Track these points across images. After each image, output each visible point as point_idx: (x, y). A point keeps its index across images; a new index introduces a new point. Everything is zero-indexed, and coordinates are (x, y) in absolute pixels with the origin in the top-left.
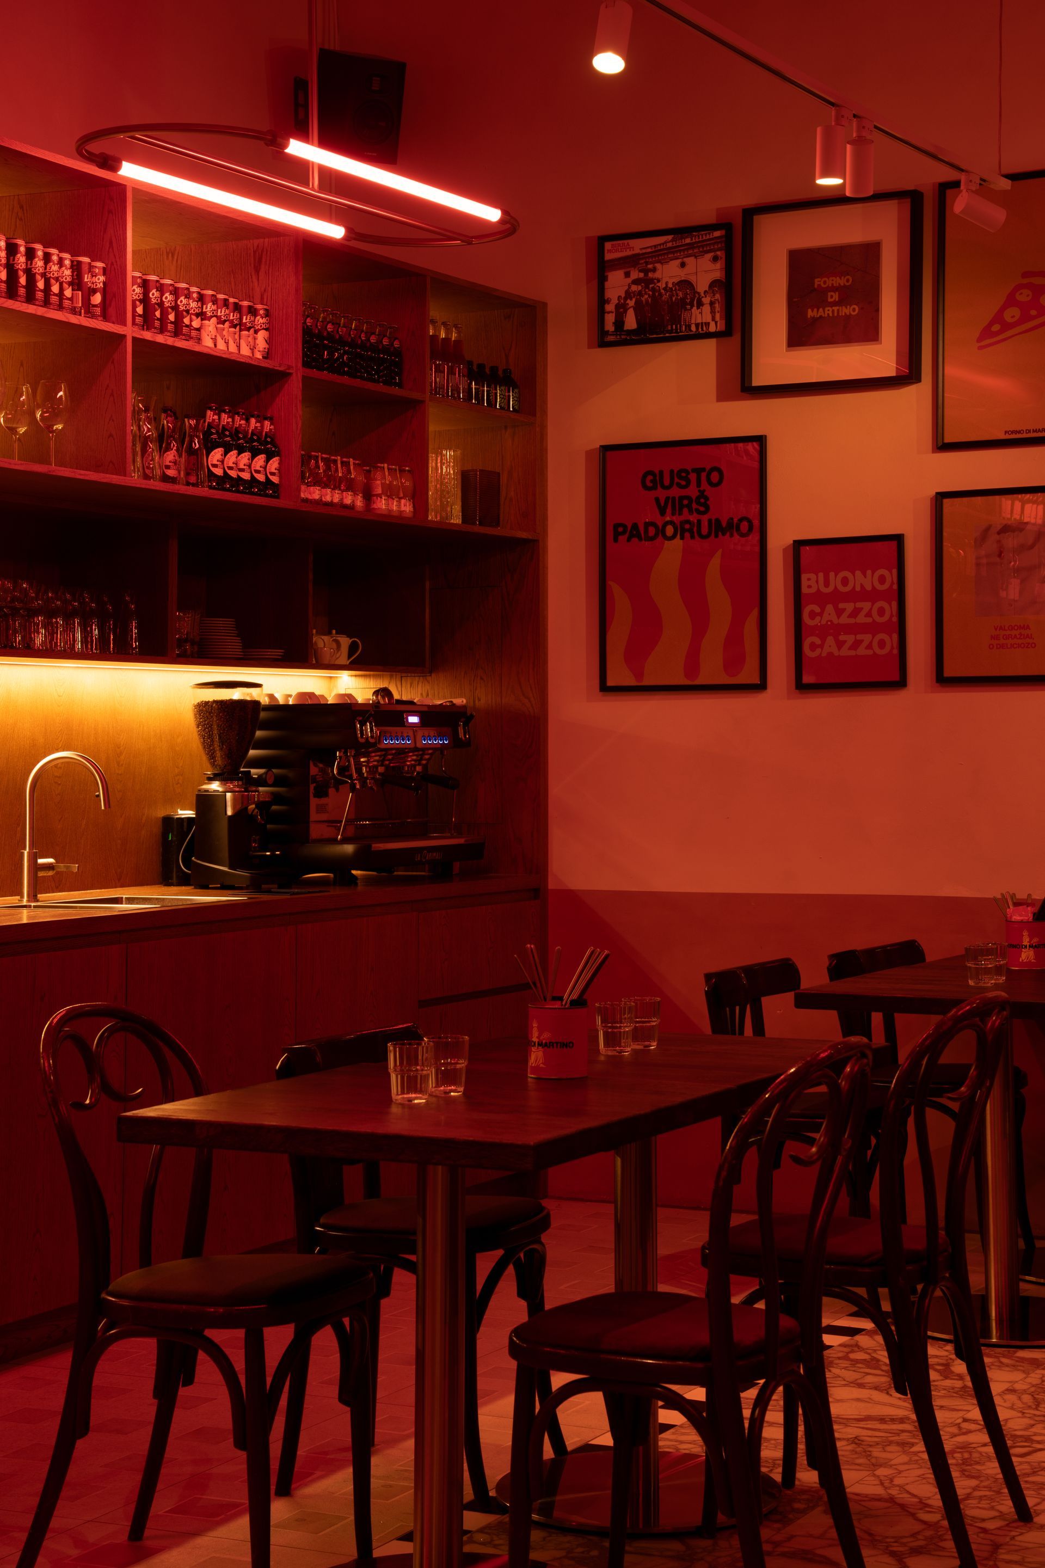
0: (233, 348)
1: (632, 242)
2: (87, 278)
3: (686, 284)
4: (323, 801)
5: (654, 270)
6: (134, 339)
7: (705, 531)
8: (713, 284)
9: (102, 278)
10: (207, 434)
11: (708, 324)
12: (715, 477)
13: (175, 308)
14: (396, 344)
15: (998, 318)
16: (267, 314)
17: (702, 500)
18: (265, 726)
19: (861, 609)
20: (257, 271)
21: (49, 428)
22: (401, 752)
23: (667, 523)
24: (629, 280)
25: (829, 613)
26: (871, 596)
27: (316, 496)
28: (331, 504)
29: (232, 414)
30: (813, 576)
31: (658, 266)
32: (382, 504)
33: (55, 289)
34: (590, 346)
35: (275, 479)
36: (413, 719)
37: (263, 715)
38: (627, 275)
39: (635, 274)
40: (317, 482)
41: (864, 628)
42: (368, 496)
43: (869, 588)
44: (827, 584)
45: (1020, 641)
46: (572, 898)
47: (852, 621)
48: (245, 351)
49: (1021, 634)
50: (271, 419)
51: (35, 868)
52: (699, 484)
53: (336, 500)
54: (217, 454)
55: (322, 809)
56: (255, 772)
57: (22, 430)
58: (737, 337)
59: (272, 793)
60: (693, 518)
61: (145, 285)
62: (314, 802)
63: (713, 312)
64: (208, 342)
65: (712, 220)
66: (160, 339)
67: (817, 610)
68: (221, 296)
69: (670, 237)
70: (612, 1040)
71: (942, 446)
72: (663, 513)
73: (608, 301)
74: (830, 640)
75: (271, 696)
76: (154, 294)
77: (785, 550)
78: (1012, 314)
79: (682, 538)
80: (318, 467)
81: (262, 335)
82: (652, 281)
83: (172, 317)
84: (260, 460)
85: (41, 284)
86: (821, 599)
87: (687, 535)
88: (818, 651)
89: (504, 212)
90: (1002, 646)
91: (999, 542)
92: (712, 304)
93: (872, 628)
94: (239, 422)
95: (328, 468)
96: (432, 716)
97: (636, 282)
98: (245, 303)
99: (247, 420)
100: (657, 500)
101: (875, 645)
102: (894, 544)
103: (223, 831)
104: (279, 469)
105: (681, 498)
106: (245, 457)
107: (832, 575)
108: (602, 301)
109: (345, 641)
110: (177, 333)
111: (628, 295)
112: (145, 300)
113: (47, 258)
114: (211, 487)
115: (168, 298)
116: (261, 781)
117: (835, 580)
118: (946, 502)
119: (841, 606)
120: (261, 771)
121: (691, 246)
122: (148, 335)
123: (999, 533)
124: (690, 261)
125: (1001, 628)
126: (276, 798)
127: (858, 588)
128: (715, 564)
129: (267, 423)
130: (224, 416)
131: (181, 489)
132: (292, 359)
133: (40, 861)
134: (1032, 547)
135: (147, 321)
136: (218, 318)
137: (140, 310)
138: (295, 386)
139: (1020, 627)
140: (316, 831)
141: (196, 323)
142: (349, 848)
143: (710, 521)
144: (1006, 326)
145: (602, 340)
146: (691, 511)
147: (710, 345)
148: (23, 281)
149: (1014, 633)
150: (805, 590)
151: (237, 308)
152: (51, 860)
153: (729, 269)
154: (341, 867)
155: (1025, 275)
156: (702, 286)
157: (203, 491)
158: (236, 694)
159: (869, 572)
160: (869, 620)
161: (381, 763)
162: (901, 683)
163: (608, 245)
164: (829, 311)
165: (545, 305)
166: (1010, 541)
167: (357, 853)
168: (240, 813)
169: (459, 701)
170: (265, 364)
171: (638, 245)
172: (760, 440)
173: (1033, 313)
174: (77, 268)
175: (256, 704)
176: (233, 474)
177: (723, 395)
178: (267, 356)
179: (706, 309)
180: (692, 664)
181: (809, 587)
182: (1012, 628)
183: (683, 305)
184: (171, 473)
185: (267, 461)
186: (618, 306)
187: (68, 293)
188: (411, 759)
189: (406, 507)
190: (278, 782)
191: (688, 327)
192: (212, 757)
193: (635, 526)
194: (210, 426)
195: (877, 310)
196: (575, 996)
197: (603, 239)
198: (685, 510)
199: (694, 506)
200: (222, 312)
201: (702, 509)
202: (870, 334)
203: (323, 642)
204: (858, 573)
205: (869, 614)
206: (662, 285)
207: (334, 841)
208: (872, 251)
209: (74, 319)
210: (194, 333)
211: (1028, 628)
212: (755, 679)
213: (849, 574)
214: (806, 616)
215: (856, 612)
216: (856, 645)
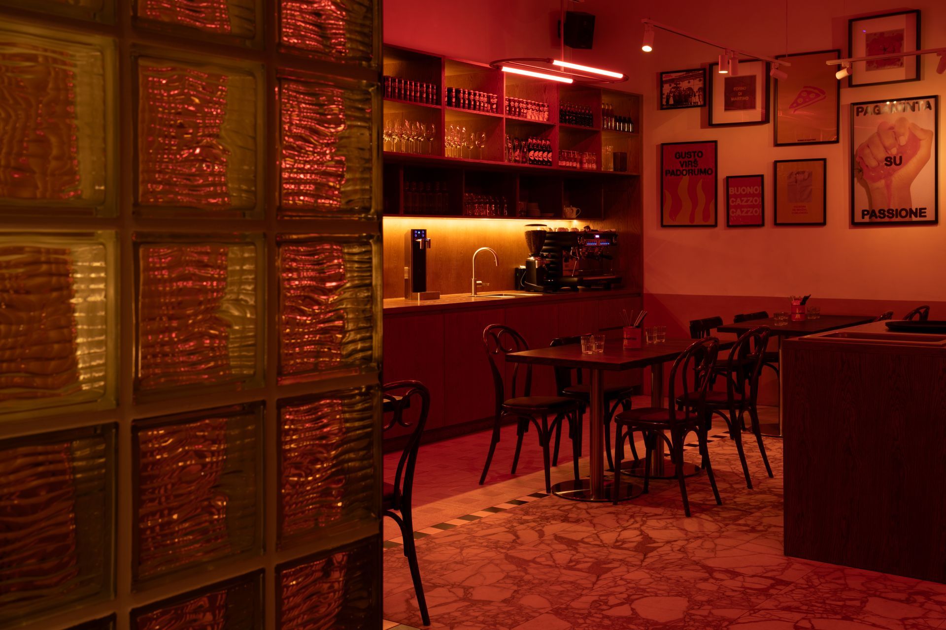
0: (537, 119)
1: (672, 74)
2: (492, 100)
3: (690, 89)
4: (568, 263)
5: (679, 84)
6: (506, 118)
7: (696, 173)
8: (699, 89)
9: (496, 100)
10: (529, 146)
11: (697, 103)
12: (700, 154)
13: (519, 107)
14: (591, 112)
15: (795, 102)
16: (548, 106)
17: (696, 162)
18: (548, 238)
19: (749, 199)
20: (545, 92)
21: (480, 147)
22: (593, 247)
23: (683, 170)
24: (671, 87)
25: (739, 201)
26: (752, 195)
27: (564, 164)
28: (569, 167)
29: (536, 140)
30: (733, 189)
31: (681, 83)
32: (586, 166)
33: (482, 105)
34: (658, 110)
35: (550, 160)
36: (597, 236)
37: (547, 235)
38: (670, 85)
39: (673, 85)
40: (565, 160)
41: (750, 206)
42: (581, 163)
43: (752, 193)
44: (737, 191)
45: (803, 212)
46: (651, 296)
47: (746, 204)
48: (541, 119)
49: (803, 209)
50: (549, 140)
51: (476, 284)
52: (694, 156)
53: (571, 165)
54: (532, 153)
55: (567, 266)
56: (545, 254)
57: (472, 147)
58: (707, 107)
59: (550, 261)
60: (693, 168)
61: (510, 101)
62: (564, 264)
63: (699, 98)
64: (529, 117)
65: (699, 67)
66: (514, 118)
67: (734, 200)
68: (533, 102)
69: (685, 73)
70: (651, 338)
71: (777, 145)
72: (682, 166)
73: (664, 94)
74: (739, 210)
75: (550, 229)
76: (512, 103)
77: (724, 179)
78: (800, 101)
80: (564, 154)
81: (546, 113)
82: (679, 87)
83: (518, 110)
84: (545, 154)
85: (478, 104)
86: (736, 196)
87: (690, 174)
88: (734, 214)
89: (624, 75)
90: (797, 213)
91: (796, 177)
92: (699, 95)
93: (753, 206)
94: (539, 142)
95: (568, 155)
96: (604, 236)
97: (673, 88)
98: (541, 103)
99: (542, 141)
100: (680, 162)
101: (754, 212)
102: (760, 178)
103: (534, 273)
104: (552, 157)
105: (689, 162)
106: (541, 153)
107: (739, 188)
108: (662, 94)
109: (575, 209)
110: (519, 115)
111: (671, 92)
112: (509, 105)
113: (480, 95)
114: (530, 164)
115: (517, 104)
116: (546, 257)
117: (741, 190)
118: (778, 164)
119: (742, 199)
120: (547, 253)
121: (692, 76)
122: (510, 117)
123: (796, 174)
124: (692, 81)
125: (796, 207)
126: (552, 262)
127: (748, 193)
128: (700, 184)
129: (548, 142)
130: (534, 140)
131: (521, 165)
132: (556, 121)
133: (478, 282)
134: (807, 179)
135: (510, 112)
136: (532, 109)
137: (508, 109)
138: (557, 129)
139: (802, 207)
140: (565, 273)
141: (525, 111)
142: (576, 279)
143: (698, 169)
144: (798, 105)
145: (662, 107)
146: (692, 167)
147: (698, 110)
148: (473, 103)
149: (800, 209)
150: (730, 193)
151: (538, 105)
152: (481, 282)
153: (705, 84)
154: (573, 286)
155: (805, 87)
156: (695, 90)
157: (526, 165)
158: (539, 228)
159: (752, 188)
160: (752, 204)
161: (586, 251)
162: (762, 225)
163: (664, 75)
164: (738, 99)
165: (642, 95)
166: (799, 177)
167: (578, 280)
168: (540, 267)
169: (613, 230)
170: (548, 123)
171: (674, 76)
172: (715, 142)
173: (807, 100)
174: (489, 97)
175: (545, 232)
176: (537, 159)
177: (703, 126)
178: (548, 120)
179: (697, 97)
180: (692, 218)
181: (732, 192)
182: (800, 207)
183: (689, 96)
184: (517, 159)
185: (548, 154)
186: (667, 96)
187: (486, 105)
188: (596, 250)
189: (594, 166)
190: (553, 257)
191: (691, 103)
192: (531, 249)
193: (673, 171)
194: (530, 144)
195: (755, 98)
196: (637, 325)
197: (662, 73)
198: (690, 166)
199: (693, 164)
200: (534, 107)
201: (695, 165)
202: (753, 106)
203: (567, 210)
204: (748, 188)
205: (752, 202)
206: (682, 89)
207: (571, 277)
208: (753, 78)
209: (488, 114)
210: (525, 115)
211: (805, 207)
212: (713, 223)
213: (745, 188)
214: (730, 201)
215: (747, 201)
216: (747, 212)
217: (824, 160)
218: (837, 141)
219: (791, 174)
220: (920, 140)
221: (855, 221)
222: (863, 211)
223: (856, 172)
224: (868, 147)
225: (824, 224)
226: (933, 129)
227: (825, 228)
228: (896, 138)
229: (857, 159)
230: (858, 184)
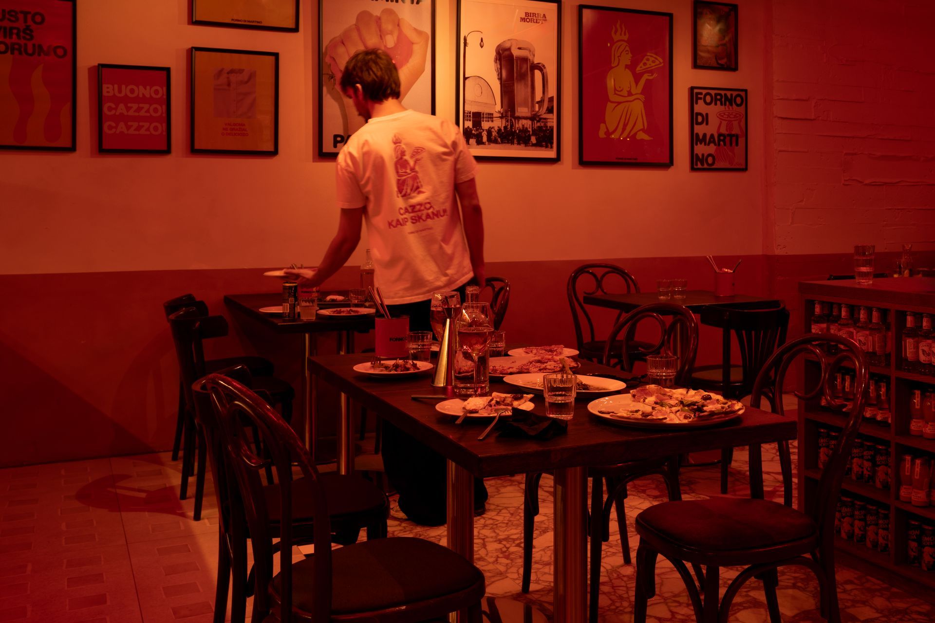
7: (30, 51)
12: (38, 19)
17: (28, 32)
19: (143, 108)
25: (122, 109)
26: (150, 101)
30: (110, 86)
41: (144, 119)
43: (148, 96)
44: (120, 91)
45: (240, 132)
47: (137, 114)
49: (240, 128)
52: (25, 21)
60: (21, 42)
67: (113, 106)
74: (122, 124)
77: (90, 69)
79: (12, 53)
86: (116, 100)
87: (16, 52)
88: (114, 130)
90: (229, 134)
91: (228, 78)
93: (150, 119)
101: (151, 129)
102: (165, 72)
105: (11, 28)
107: (123, 87)
117: (126, 90)
118: (196, 52)
119: (130, 105)
123: (228, 73)
125: (229, 124)
128: (38, 71)
134: (247, 82)
139: (239, 125)
143: (34, 45)
146: (19, 37)
149: (236, 127)
150: (105, 93)
159: (148, 88)
160: (148, 114)
162: (167, 151)
166: (233, 78)
180: (21, 131)
181: (108, 92)
182: (235, 125)
198: (14, 36)
199: (22, 34)
201: (28, 37)
204: (141, 87)
205: (148, 111)
211: (244, 125)
212: (68, 144)
213: (135, 87)
214: (105, 109)
215: (139, 109)
216: (139, 128)
217: (276, 55)
218: (296, 30)
219: (220, 72)
220: (413, 43)
221: (324, 151)
222: (336, 136)
223: (325, 78)
224: (343, 43)
225: (275, 153)
226: (429, 31)
227: (276, 159)
228: (381, 36)
229: (327, 60)
230: (329, 96)
